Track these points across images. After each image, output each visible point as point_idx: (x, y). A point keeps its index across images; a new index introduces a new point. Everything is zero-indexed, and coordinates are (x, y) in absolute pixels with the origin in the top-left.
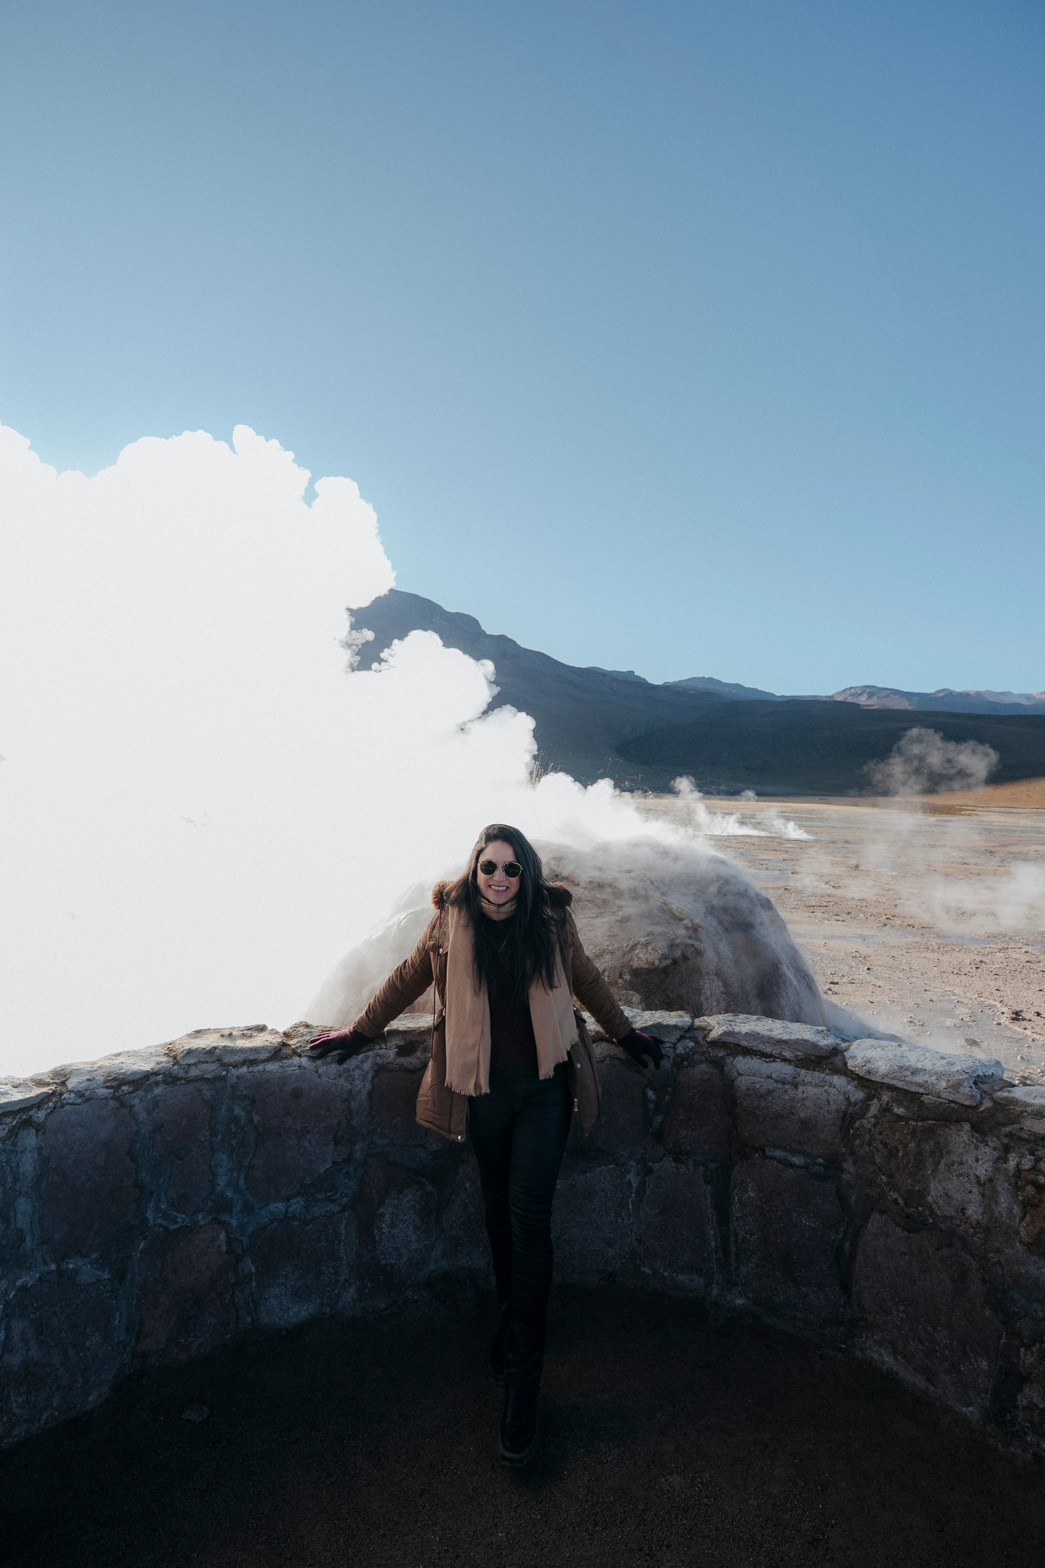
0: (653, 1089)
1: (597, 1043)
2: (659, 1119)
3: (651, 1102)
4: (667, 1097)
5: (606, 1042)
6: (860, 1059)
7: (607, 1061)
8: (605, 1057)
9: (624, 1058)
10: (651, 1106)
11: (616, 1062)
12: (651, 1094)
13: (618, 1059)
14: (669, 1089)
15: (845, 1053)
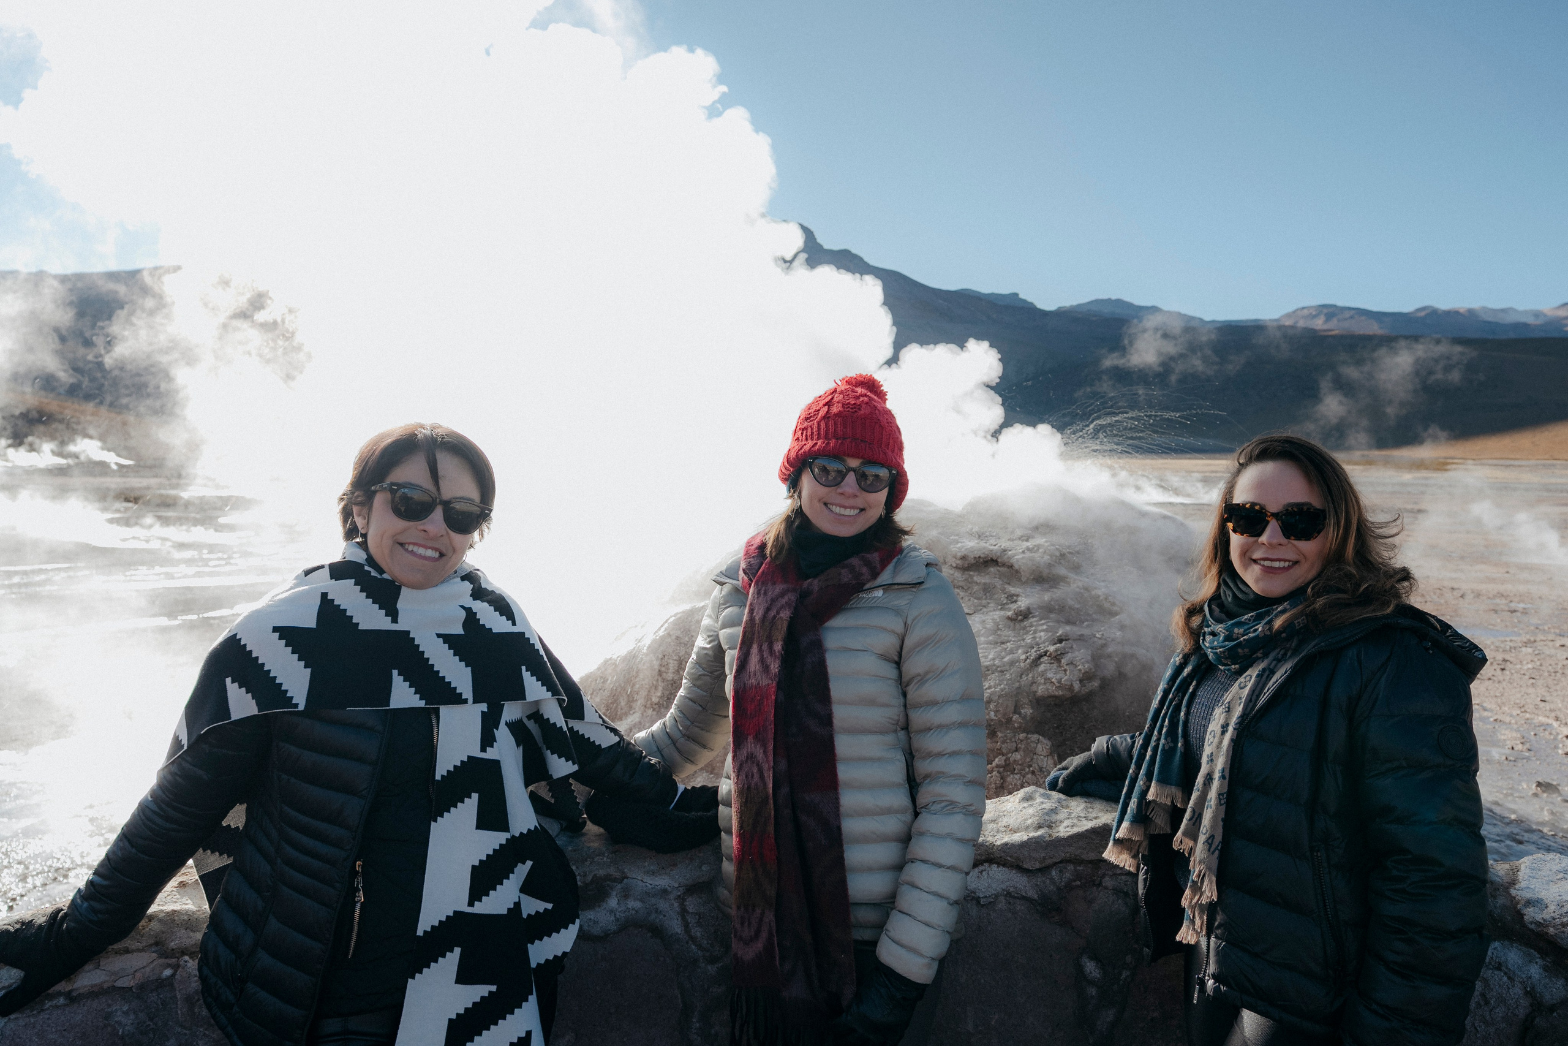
0: (1094, 958)
1: (981, 868)
2: (1109, 1015)
3: (1092, 983)
4: (1125, 974)
5: (999, 864)
6: (1552, 908)
7: (1002, 904)
8: (997, 896)
9: (1036, 897)
10: (1093, 991)
11: (1020, 907)
12: (1091, 968)
13: (1024, 898)
14: (1129, 959)
15: (1513, 892)
